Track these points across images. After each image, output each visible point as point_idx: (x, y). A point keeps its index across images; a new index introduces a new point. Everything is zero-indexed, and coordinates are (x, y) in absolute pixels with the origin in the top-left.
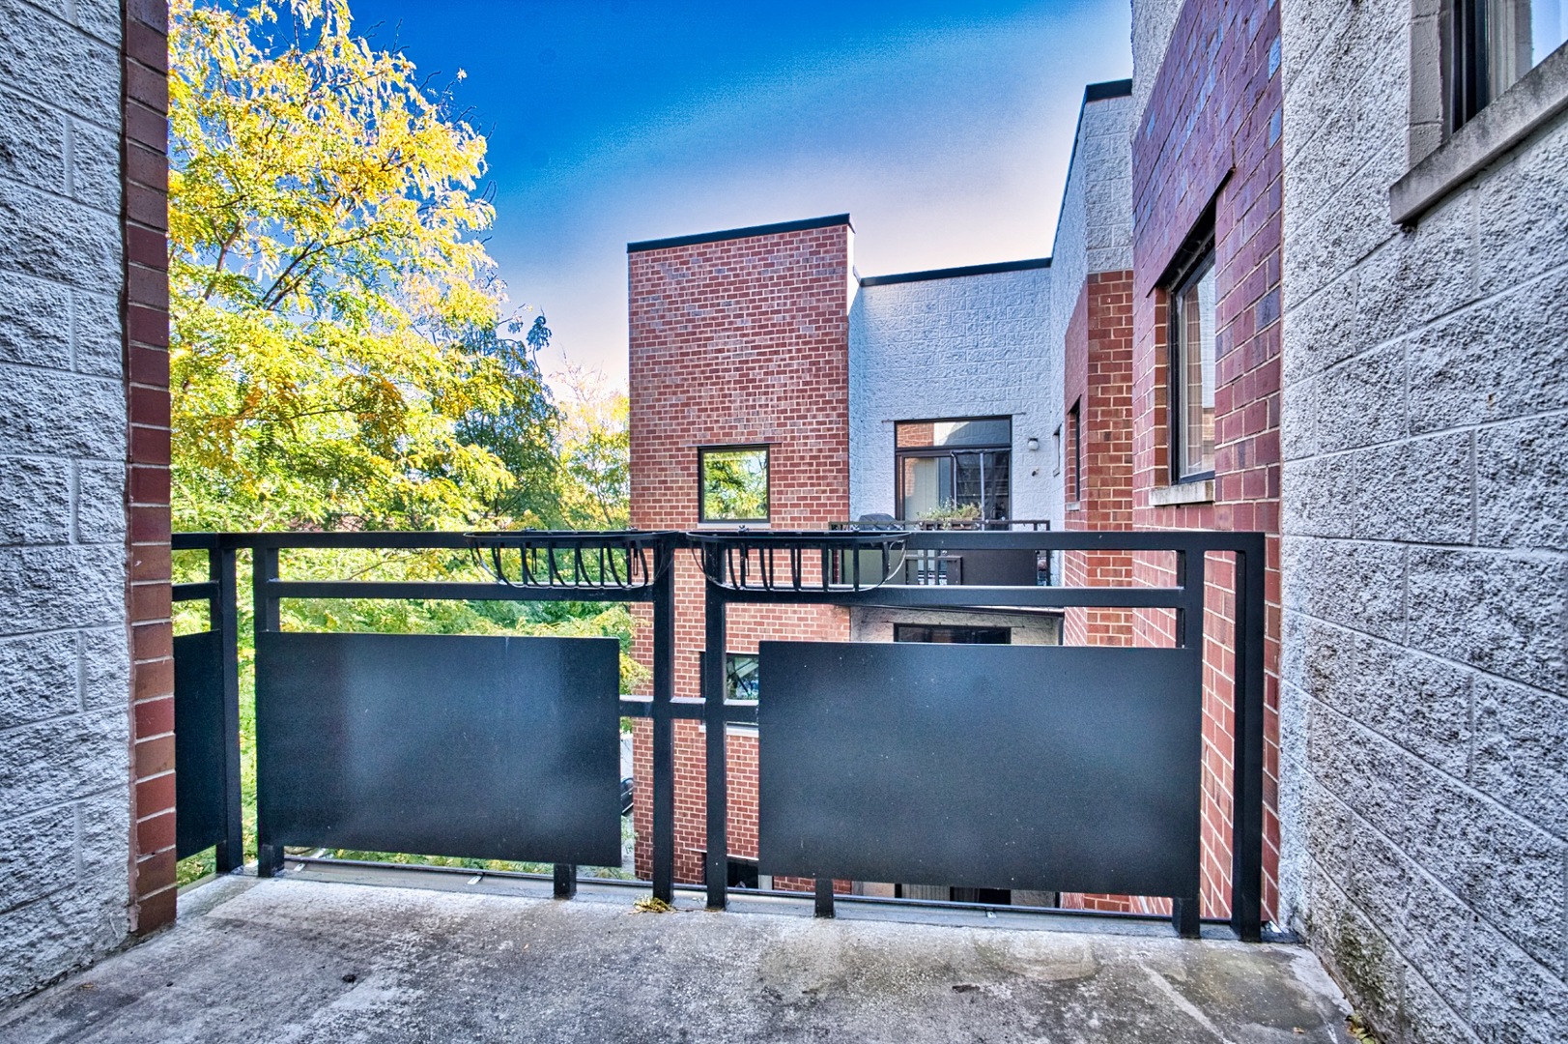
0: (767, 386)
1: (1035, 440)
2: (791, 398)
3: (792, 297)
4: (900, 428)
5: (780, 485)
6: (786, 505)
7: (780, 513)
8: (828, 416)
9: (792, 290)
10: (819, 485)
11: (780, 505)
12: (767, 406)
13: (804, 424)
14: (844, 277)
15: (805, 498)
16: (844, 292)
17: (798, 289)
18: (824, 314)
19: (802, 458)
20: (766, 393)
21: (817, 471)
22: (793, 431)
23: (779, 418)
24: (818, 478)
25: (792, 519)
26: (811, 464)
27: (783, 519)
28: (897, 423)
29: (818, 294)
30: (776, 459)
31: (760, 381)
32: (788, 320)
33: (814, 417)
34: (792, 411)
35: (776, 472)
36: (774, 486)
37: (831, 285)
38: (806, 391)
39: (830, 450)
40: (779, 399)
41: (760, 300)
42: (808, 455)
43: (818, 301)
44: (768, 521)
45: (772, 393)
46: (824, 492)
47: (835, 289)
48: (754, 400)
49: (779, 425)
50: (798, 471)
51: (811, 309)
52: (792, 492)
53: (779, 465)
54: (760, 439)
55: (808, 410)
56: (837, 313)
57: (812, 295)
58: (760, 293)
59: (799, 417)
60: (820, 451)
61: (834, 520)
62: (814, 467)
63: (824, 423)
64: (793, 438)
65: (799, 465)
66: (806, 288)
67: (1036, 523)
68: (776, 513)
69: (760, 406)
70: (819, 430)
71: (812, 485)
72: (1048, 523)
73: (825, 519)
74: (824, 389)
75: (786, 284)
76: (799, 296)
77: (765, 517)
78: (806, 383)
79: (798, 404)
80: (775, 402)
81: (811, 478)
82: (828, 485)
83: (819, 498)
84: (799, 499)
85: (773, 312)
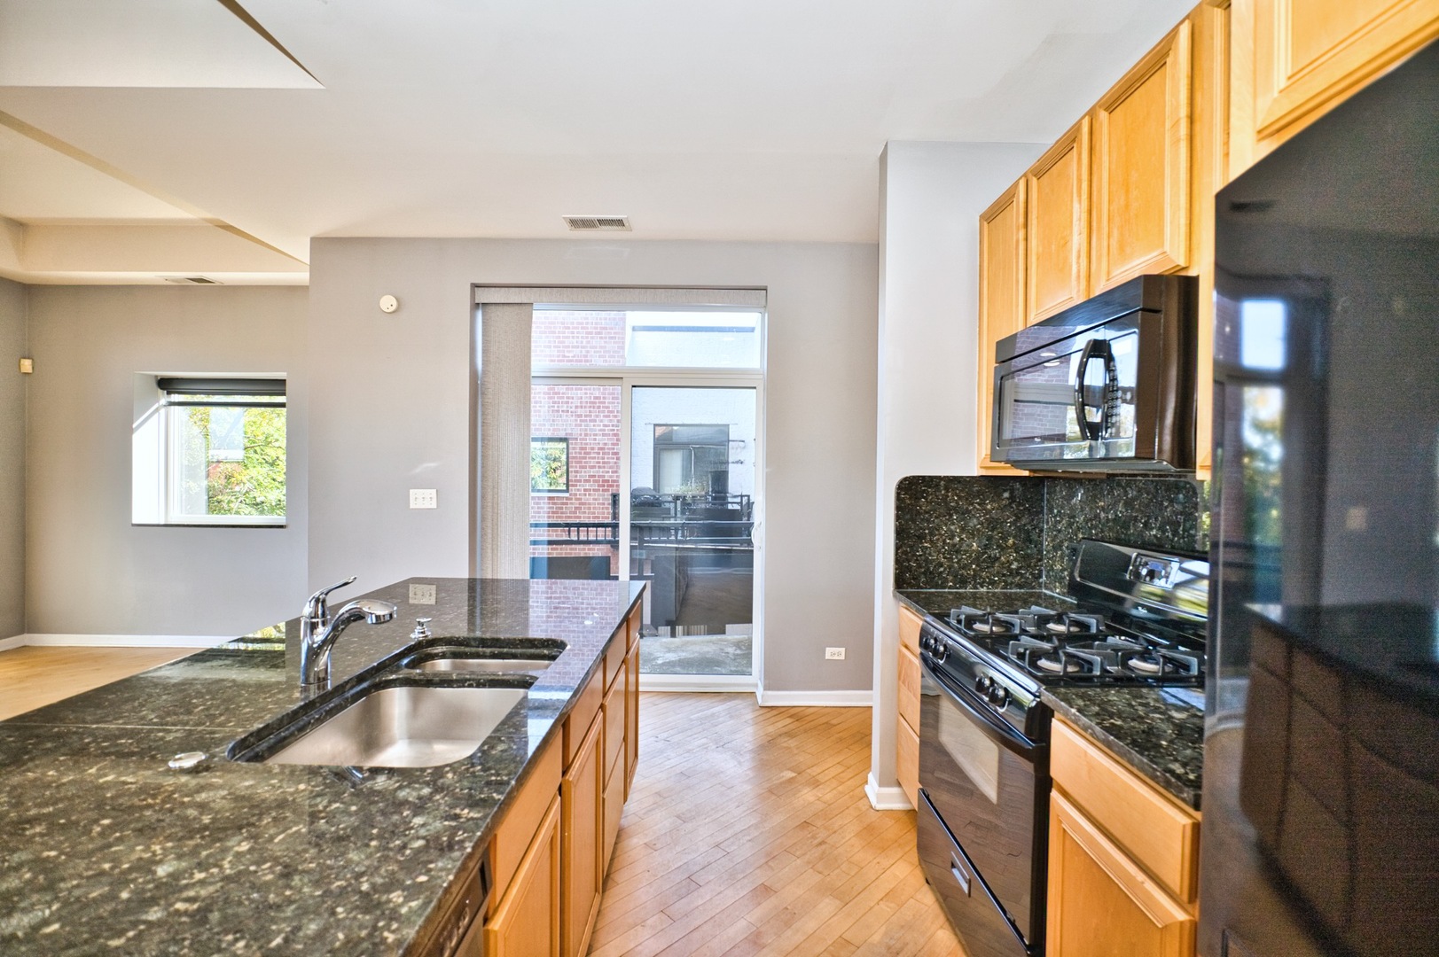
0: (568, 398)
1: (743, 441)
2: (585, 407)
3: (587, 338)
4: (657, 428)
5: (576, 467)
6: (580, 481)
7: (576, 486)
8: (611, 421)
9: (587, 333)
10: (604, 467)
11: (576, 481)
12: (568, 411)
13: (594, 426)
14: (623, 328)
15: (594, 476)
16: (623, 338)
17: (591, 333)
18: (609, 352)
19: (593, 449)
20: (567, 403)
21: (603, 458)
22: (586, 430)
23: (576, 420)
24: (604, 463)
25: (585, 490)
26: (599, 453)
27: (578, 490)
28: (655, 425)
29: (606, 338)
30: (574, 448)
31: (563, 394)
32: (584, 353)
33: (601, 421)
34: (586, 416)
35: (574, 458)
36: (572, 467)
37: (615, 333)
38: (595, 403)
39: (613, 444)
40: (576, 407)
41: (564, 337)
42: (597, 447)
43: (605, 342)
44: (567, 491)
45: (572, 403)
46: (608, 472)
47: (617, 336)
48: (558, 407)
49: (576, 425)
50: (589, 458)
51: (601, 347)
52: (585, 472)
53: (576, 453)
54: (562, 435)
55: (597, 416)
56: (619, 352)
57: (601, 338)
58: (564, 332)
59: (590, 421)
60: (605, 444)
61: (614, 492)
62: (601, 455)
63: (609, 426)
64: (586, 435)
65: (589, 453)
66: (596, 333)
67: (742, 496)
68: (573, 486)
69: (563, 411)
70: (605, 430)
71: (599, 467)
72: (749, 496)
73: (608, 490)
74: (609, 403)
75: (582, 328)
76: (592, 338)
77: (565, 488)
78: (596, 398)
79: (590, 412)
80: (573, 409)
81: (599, 463)
82: (610, 468)
83: (604, 476)
84: (590, 476)
85: (573, 347)
